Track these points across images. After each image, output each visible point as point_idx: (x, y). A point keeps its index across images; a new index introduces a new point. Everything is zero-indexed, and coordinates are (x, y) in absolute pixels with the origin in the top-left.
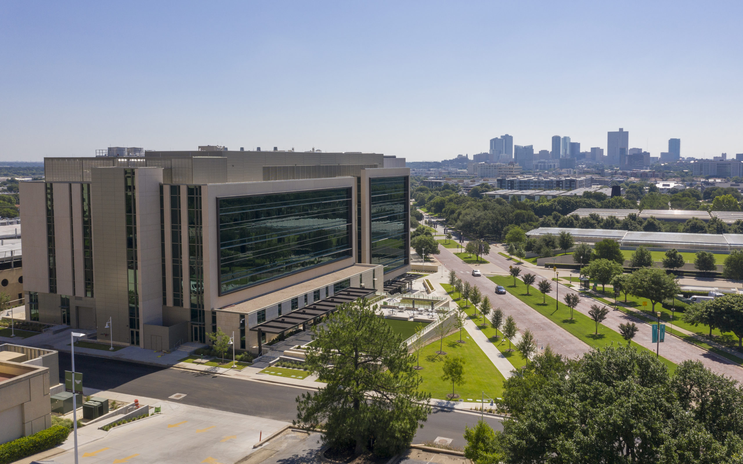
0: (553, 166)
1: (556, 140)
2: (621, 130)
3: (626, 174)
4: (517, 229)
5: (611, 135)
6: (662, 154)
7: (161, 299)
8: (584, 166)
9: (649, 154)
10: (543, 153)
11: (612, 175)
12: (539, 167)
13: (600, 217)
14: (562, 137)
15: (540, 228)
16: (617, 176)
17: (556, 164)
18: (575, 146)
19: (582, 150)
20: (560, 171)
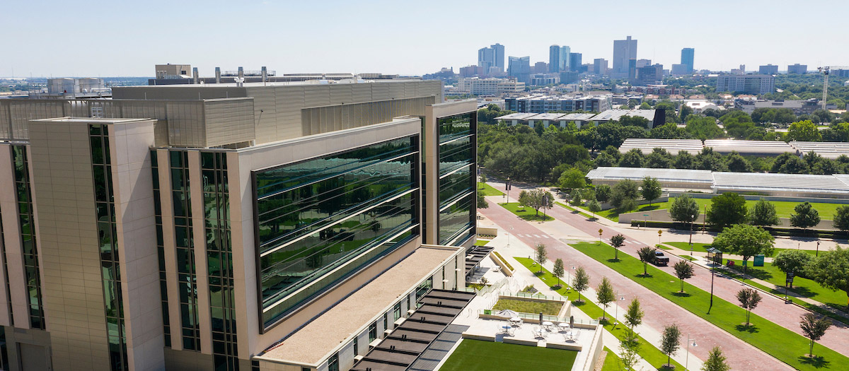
0: (552, 81)
1: (555, 50)
2: (629, 38)
3: (642, 91)
4: (573, 171)
5: (618, 44)
6: (674, 66)
7: (161, 338)
8: (587, 81)
9: (662, 66)
10: (540, 65)
11: (626, 91)
12: (537, 81)
13: (667, 152)
14: (561, 47)
15: (599, 168)
16: (631, 93)
17: (556, 78)
18: (575, 58)
19: (584, 62)
20: (565, 87)
